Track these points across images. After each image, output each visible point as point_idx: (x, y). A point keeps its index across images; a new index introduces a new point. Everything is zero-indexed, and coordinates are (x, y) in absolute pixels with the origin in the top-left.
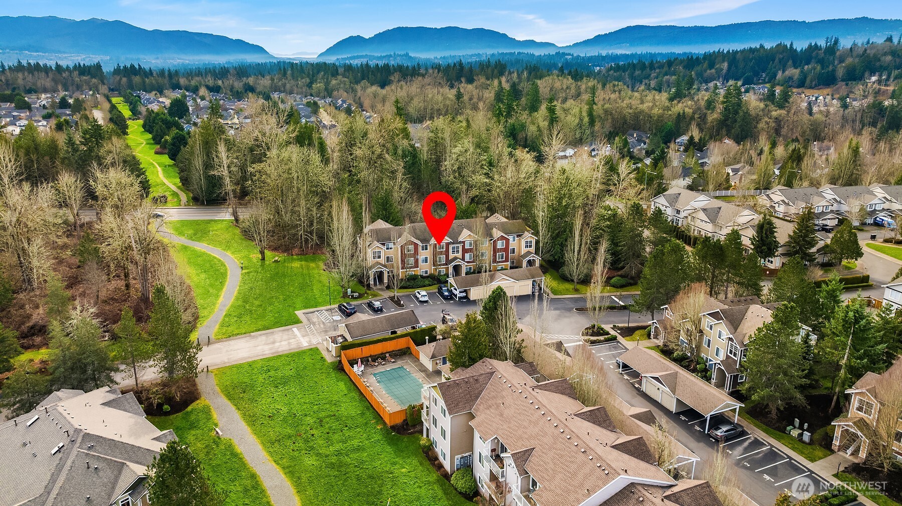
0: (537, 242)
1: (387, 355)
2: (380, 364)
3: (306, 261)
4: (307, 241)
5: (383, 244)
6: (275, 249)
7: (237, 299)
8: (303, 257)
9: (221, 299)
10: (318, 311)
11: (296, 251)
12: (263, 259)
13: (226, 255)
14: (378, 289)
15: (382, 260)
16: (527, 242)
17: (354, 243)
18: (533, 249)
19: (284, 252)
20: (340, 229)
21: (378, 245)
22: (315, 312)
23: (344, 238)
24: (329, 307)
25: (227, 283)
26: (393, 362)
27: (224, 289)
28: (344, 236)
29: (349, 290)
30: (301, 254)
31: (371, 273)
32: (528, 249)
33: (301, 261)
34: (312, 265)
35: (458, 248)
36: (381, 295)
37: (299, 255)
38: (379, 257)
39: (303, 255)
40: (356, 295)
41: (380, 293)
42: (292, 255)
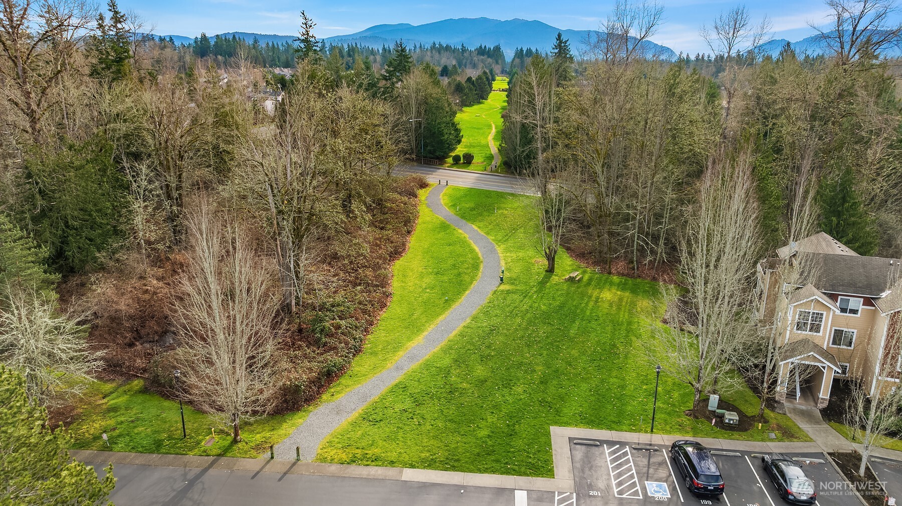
3: (634, 291)
4: (641, 250)
5: (834, 297)
6: (580, 255)
7: (446, 350)
8: (630, 281)
9: (419, 339)
10: (611, 443)
11: (621, 265)
12: (551, 270)
13: (493, 251)
14: (795, 411)
15: (824, 338)
17: (750, 282)
19: (596, 263)
20: (716, 239)
21: (819, 296)
22: (602, 442)
23: (723, 264)
24: (643, 438)
25: (455, 306)
27: (441, 318)
28: (724, 259)
29: (714, 399)
30: (628, 275)
31: (784, 369)
33: (623, 290)
34: (644, 303)
36: (808, 439)
37: (623, 275)
38: (815, 328)
39: (632, 276)
40: (731, 417)
41: (805, 426)
42: (610, 273)
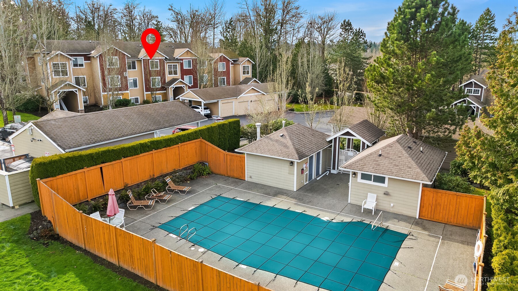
0: (254, 67)
1: (168, 180)
2: (160, 201)
15: (71, 79)
16: (244, 67)
18: (250, 75)
26: (189, 192)
32: (246, 75)
35: (175, 66)
38: (65, 73)
